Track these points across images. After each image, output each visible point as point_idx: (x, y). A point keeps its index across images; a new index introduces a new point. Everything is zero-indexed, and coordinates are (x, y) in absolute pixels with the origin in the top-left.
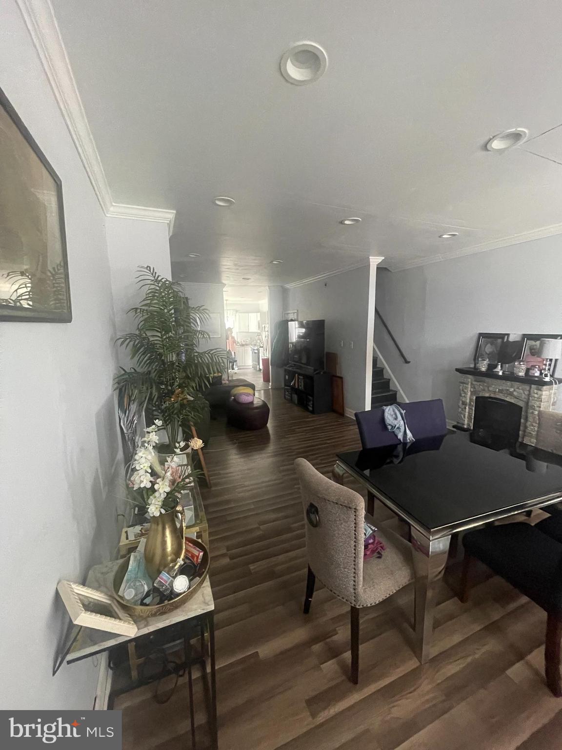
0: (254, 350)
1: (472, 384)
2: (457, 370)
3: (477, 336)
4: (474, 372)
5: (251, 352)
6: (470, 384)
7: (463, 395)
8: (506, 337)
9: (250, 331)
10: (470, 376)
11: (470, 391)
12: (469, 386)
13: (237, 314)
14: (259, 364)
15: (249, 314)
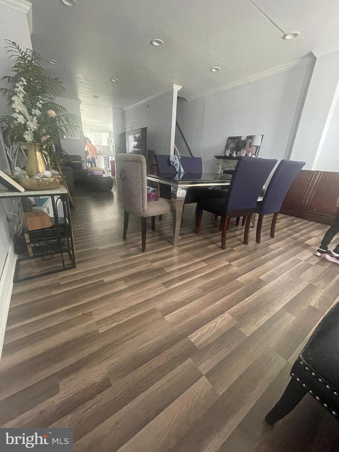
0: (106, 157)
1: (222, 164)
2: (216, 157)
3: (227, 138)
4: (224, 158)
5: (104, 159)
7: (217, 171)
8: (240, 138)
9: (102, 145)
10: (221, 160)
11: (221, 168)
12: (221, 166)
13: (93, 132)
14: (109, 167)
15: (101, 133)
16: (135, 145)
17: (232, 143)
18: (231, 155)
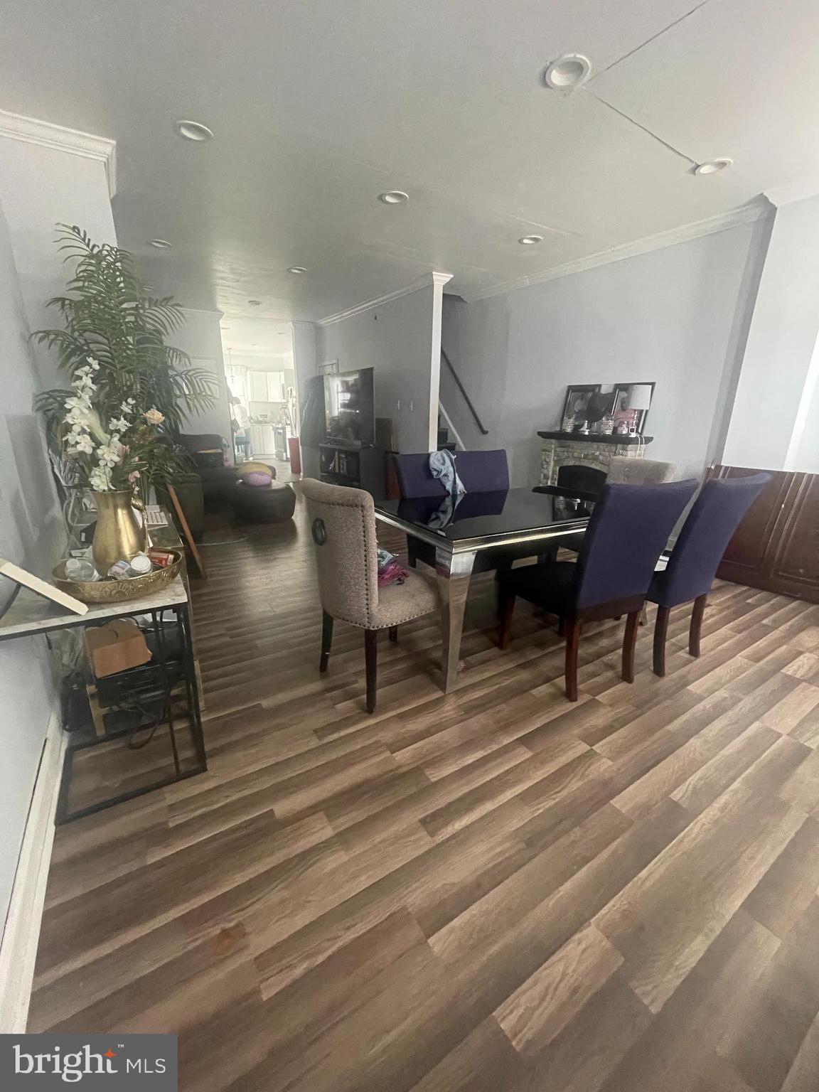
0: (278, 428)
1: (555, 451)
2: (539, 434)
3: (566, 389)
4: (560, 436)
5: (273, 432)
6: (553, 451)
7: (545, 466)
8: (598, 388)
9: (270, 400)
10: (553, 441)
11: (554, 460)
12: (553, 455)
13: (248, 373)
14: (286, 451)
15: (268, 373)
16: (347, 402)
17: (579, 401)
18: (577, 428)
